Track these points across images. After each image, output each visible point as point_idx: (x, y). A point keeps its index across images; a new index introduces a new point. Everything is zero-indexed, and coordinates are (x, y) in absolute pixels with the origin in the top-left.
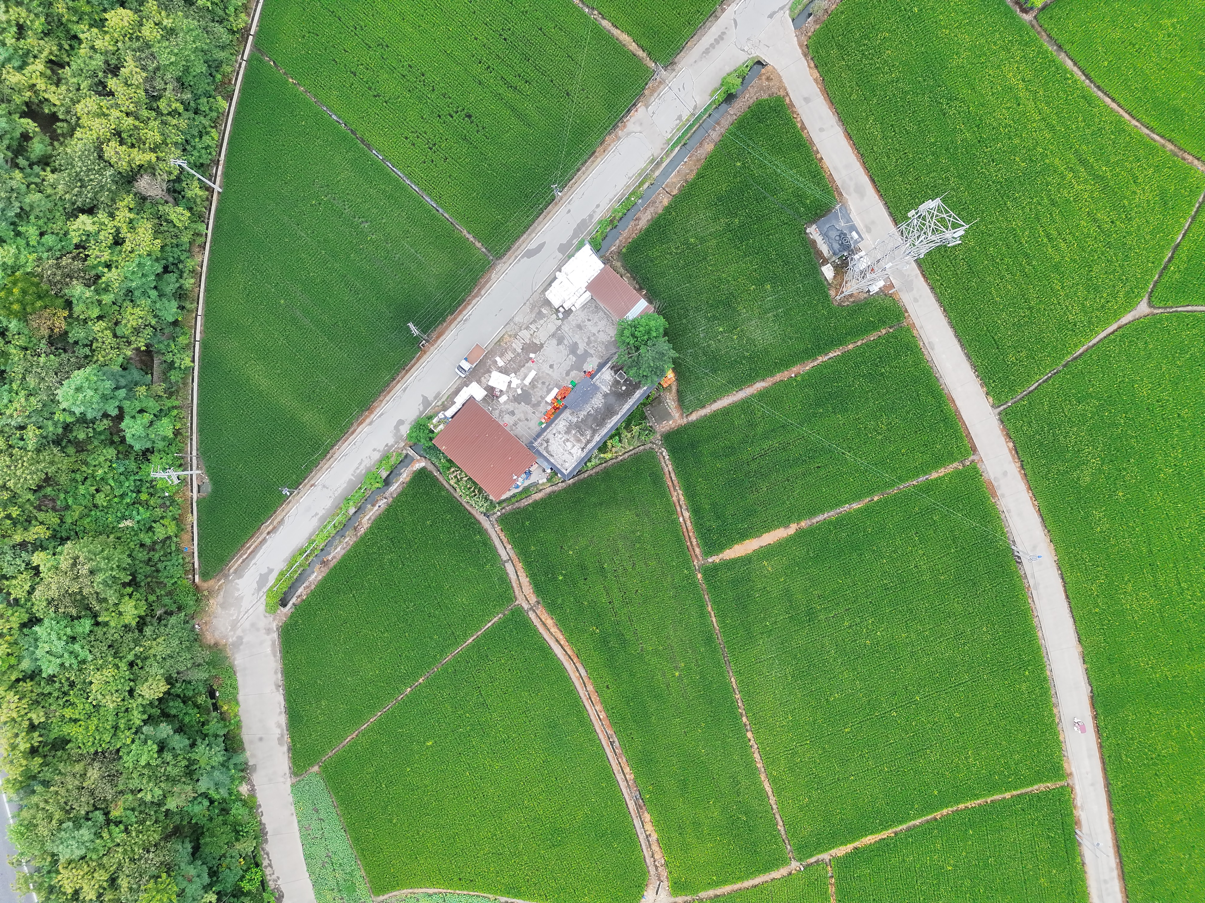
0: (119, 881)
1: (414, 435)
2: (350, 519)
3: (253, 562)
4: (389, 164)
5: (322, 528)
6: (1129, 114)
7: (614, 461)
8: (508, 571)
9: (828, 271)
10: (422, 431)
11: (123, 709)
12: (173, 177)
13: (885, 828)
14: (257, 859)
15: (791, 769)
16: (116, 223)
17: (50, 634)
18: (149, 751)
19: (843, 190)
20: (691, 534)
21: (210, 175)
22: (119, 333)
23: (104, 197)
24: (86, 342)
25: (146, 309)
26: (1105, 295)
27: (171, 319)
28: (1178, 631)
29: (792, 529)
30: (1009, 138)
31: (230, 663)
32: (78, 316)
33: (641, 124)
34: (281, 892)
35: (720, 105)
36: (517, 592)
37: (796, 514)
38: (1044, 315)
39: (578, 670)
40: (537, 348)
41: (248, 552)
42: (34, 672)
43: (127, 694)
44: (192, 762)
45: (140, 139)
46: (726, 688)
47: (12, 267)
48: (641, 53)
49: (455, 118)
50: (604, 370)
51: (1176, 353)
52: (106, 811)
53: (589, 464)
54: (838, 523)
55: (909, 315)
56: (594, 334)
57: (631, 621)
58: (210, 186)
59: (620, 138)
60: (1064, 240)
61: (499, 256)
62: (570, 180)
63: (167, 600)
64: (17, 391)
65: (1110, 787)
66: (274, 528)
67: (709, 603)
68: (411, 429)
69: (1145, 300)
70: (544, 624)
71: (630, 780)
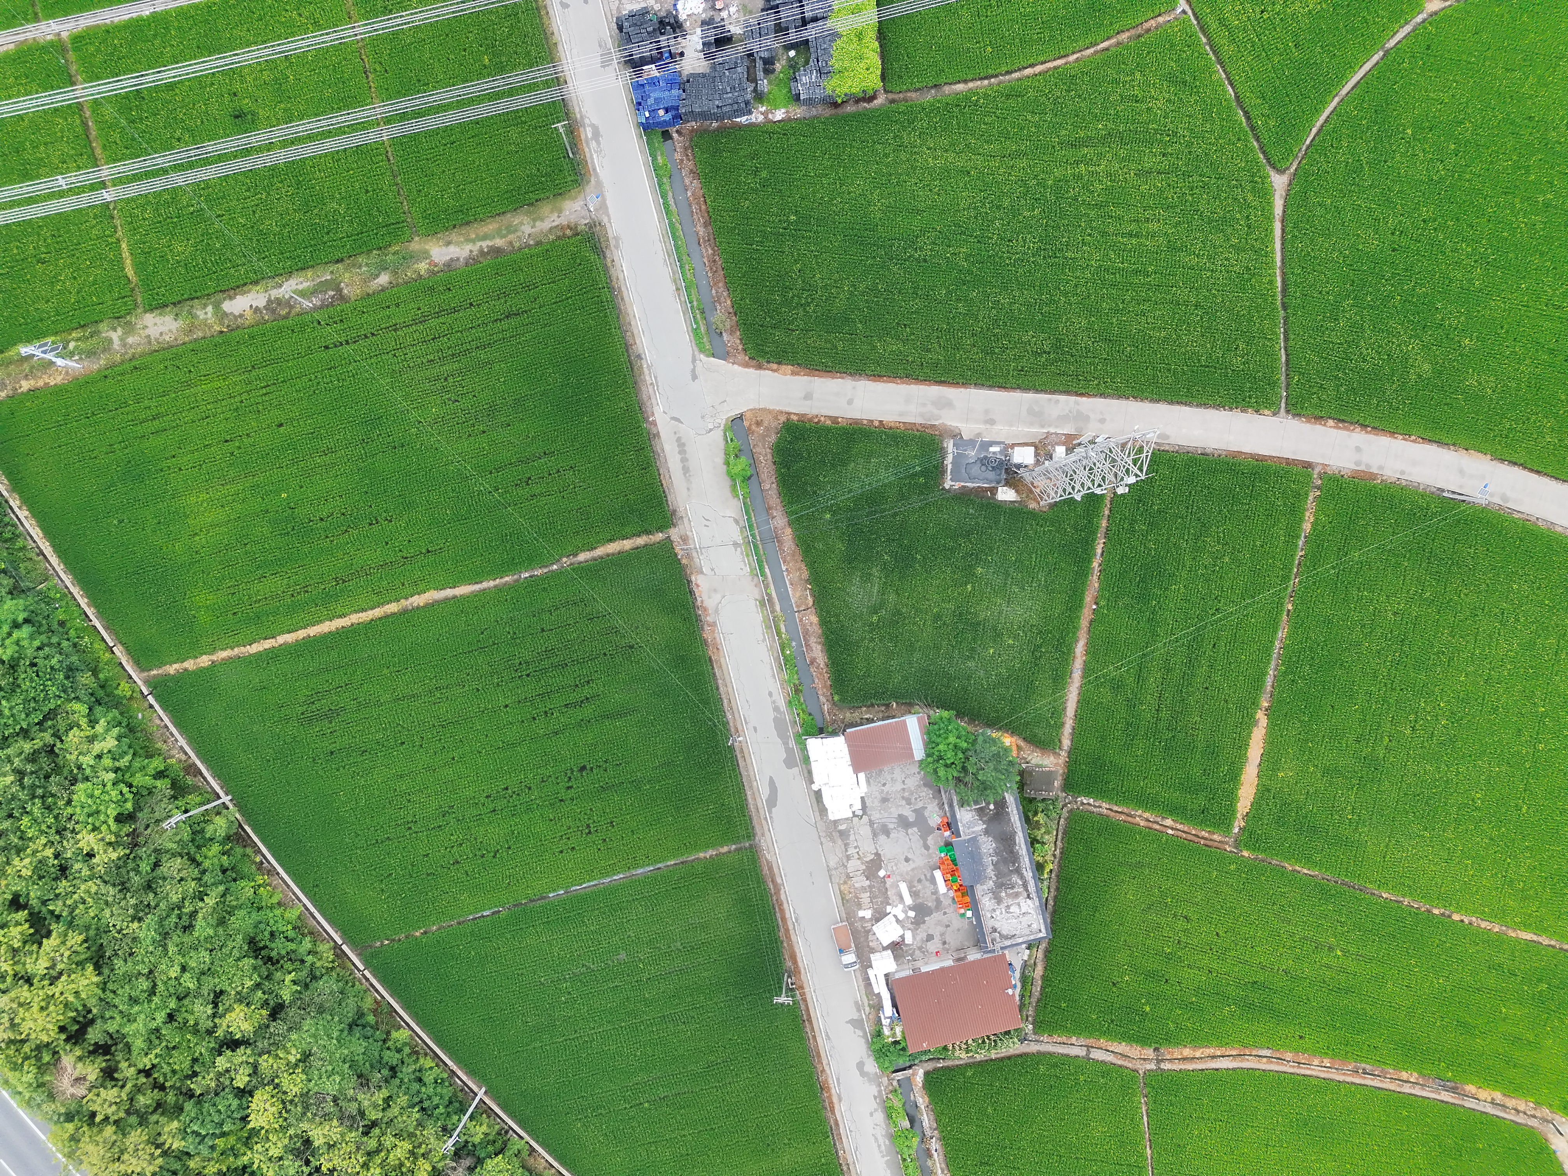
1: (887, 1064)
4: (574, 888)
6: (1057, 58)
7: (1057, 861)
8: (1100, 1059)
9: (1006, 494)
10: (887, 1053)
15: (1525, 898)
19: (929, 420)
20: (1194, 832)
21: (462, 1090)
26: (1238, 216)
29: (1262, 719)
30: (998, 207)
33: (715, 591)
35: (751, 494)
36: (1130, 1065)
37: (1249, 704)
38: (1215, 296)
39: (1261, 1057)
40: (876, 863)
46: (1389, 909)
48: (641, 541)
49: (575, 787)
50: (958, 815)
54: (1291, 665)
56: (904, 789)
58: (479, 1104)
59: (715, 623)
61: (750, 835)
67: (1282, 864)
68: (875, 1061)
69: (1272, 173)
70: (1184, 1059)
71: (1417, 1079)
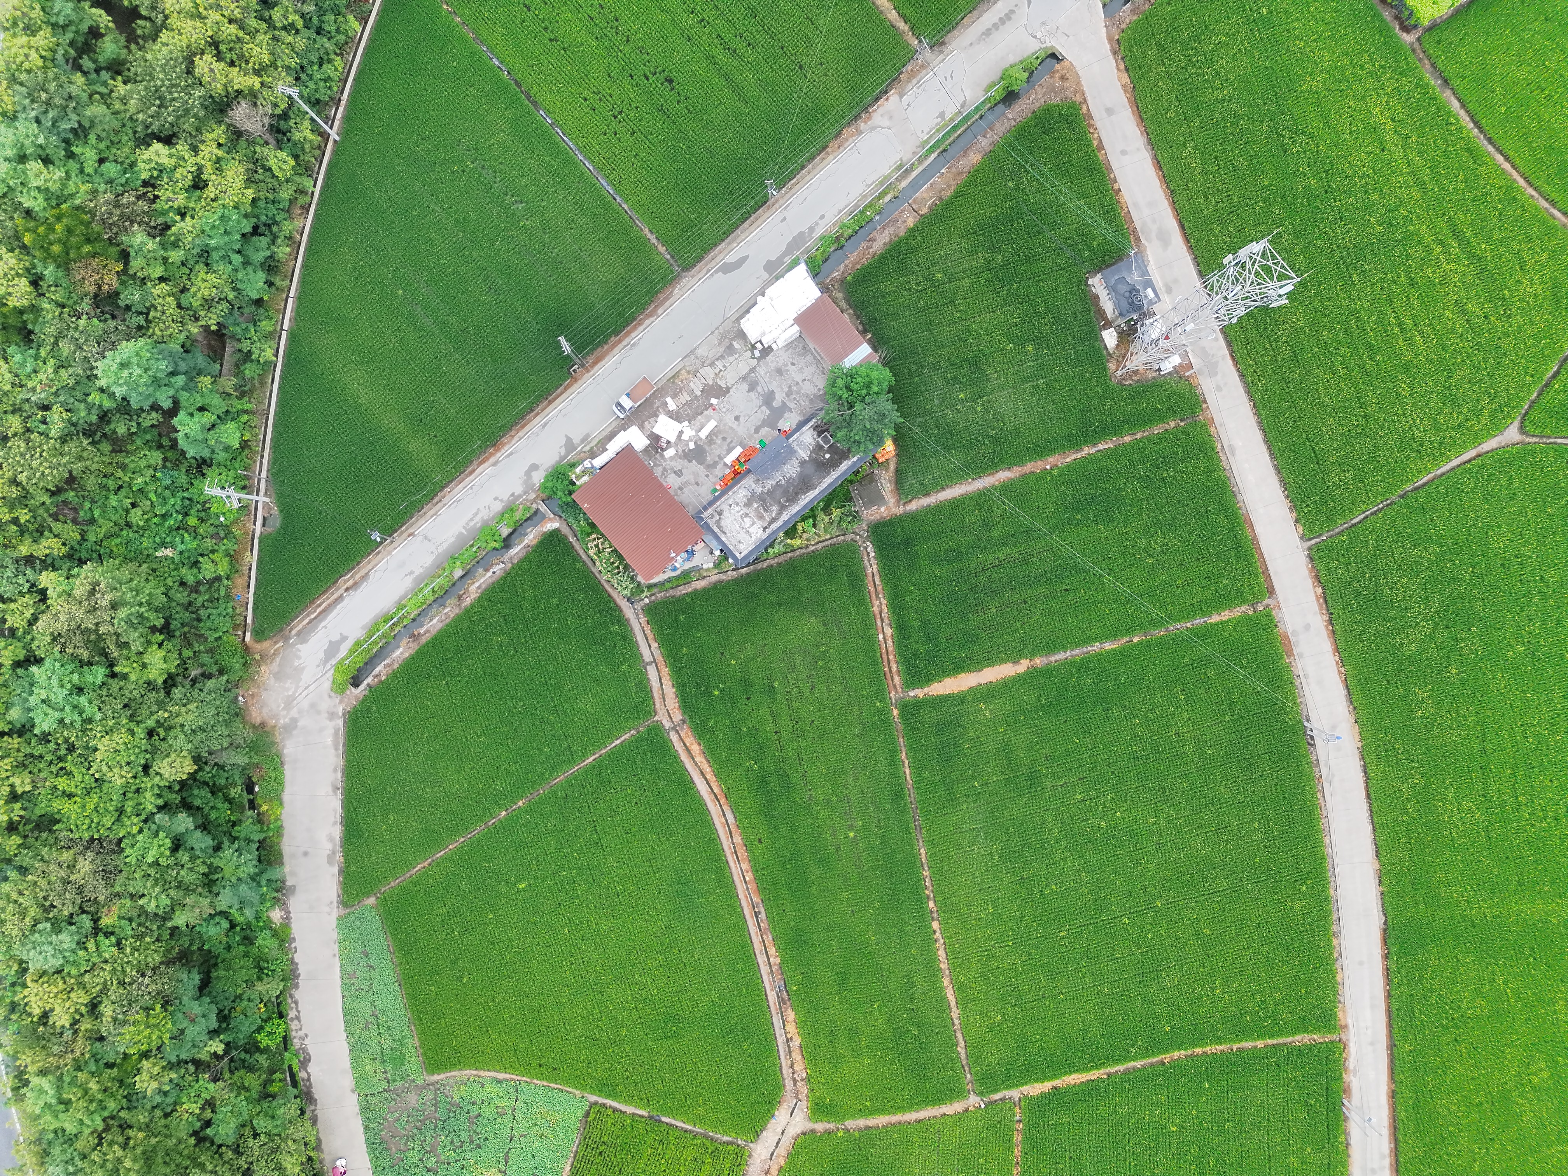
0: (102, 1008)
1: (550, 484)
2: (454, 585)
3: (323, 624)
4: (559, 131)
5: (416, 590)
6: (1525, 179)
7: (804, 551)
8: (650, 676)
9: (1110, 338)
10: (560, 480)
11: (133, 788)
12: (278, 111)
13: (1097, 1067)
14: (282, 1008)
15: (984, 977)
16: (199, 160)
17: (50, 678)
18: (160, 846)
19: (1143, 234)
20: (891, 657)
21: (327, 117)
22: (184, 304)
23: (189, 124)
24: (141, 308)
25: (224, 277)
26: (1465, 411)
27: (255, 296)
28: (1507, 858)
29: (1023, 666)
30: (1366, 192)
31: (277, 750)
32: (135, 273)
33: (891, 118)
34: (308, 1054)
35: (995, 105)
36: (658, 705)
37: (1030, 648)
38: (1382, 427)
39: (724, 815)
40: (721, 392)
41: (318, 611)
42: (24, 726)
43: (140, 769)
44: (214, 869)
45: (243, 56)
46: (912, 861)
47: (58, 197)
48: (901, 25)
49: (651, 81)
50: (804, 429)
51: (1548, 496)
52: (95, 917)
53: (770, 550)
54: (1084, 665)
55: (1208, 407)
56: (798, 383)
57: (800, 759)
58: (325, 132)
59: (861, 133)
60: (1421, 333)
61: (687, 268)
62: (790, 180)
63: (206, 658)
64: (45, 358)
65: (1395, 1050)
66: (355, 584)
67: (903, 749)
68: (546, 477)
69: (1516, 424)
70: (688, 750)
71: (775, 964)
